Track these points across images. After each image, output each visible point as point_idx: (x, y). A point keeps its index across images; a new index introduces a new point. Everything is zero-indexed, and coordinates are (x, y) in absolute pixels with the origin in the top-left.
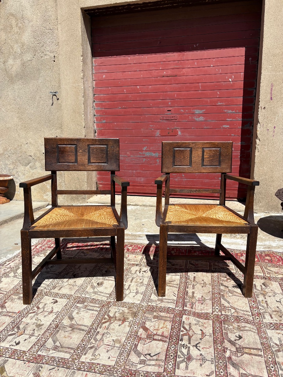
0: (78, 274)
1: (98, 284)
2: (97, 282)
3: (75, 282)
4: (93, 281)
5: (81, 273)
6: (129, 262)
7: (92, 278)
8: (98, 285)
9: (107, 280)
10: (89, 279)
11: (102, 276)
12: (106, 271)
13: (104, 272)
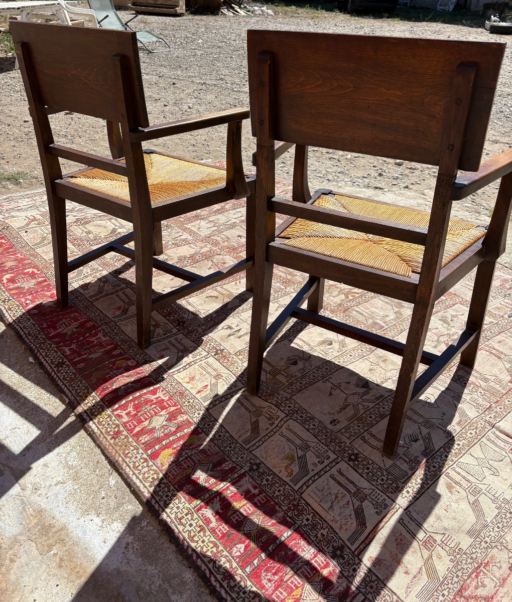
0: (357, 385)
1: (331, 344)
2: (330, 347)
3: (370, 370)
4: (336, 354)
5: (349, 383)
6: (223, 371)
7: (333, 360)
8: (331, 342)
9: (309, 345)
10: (341, 361)
11: (310, 356)
12: (295, 363)
13: (300, 365)
